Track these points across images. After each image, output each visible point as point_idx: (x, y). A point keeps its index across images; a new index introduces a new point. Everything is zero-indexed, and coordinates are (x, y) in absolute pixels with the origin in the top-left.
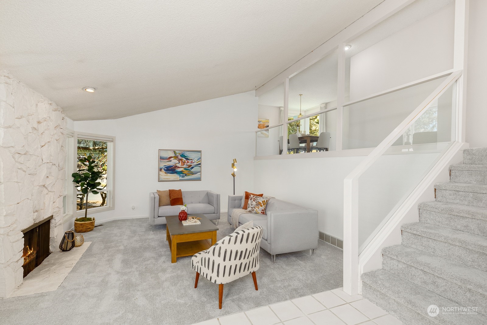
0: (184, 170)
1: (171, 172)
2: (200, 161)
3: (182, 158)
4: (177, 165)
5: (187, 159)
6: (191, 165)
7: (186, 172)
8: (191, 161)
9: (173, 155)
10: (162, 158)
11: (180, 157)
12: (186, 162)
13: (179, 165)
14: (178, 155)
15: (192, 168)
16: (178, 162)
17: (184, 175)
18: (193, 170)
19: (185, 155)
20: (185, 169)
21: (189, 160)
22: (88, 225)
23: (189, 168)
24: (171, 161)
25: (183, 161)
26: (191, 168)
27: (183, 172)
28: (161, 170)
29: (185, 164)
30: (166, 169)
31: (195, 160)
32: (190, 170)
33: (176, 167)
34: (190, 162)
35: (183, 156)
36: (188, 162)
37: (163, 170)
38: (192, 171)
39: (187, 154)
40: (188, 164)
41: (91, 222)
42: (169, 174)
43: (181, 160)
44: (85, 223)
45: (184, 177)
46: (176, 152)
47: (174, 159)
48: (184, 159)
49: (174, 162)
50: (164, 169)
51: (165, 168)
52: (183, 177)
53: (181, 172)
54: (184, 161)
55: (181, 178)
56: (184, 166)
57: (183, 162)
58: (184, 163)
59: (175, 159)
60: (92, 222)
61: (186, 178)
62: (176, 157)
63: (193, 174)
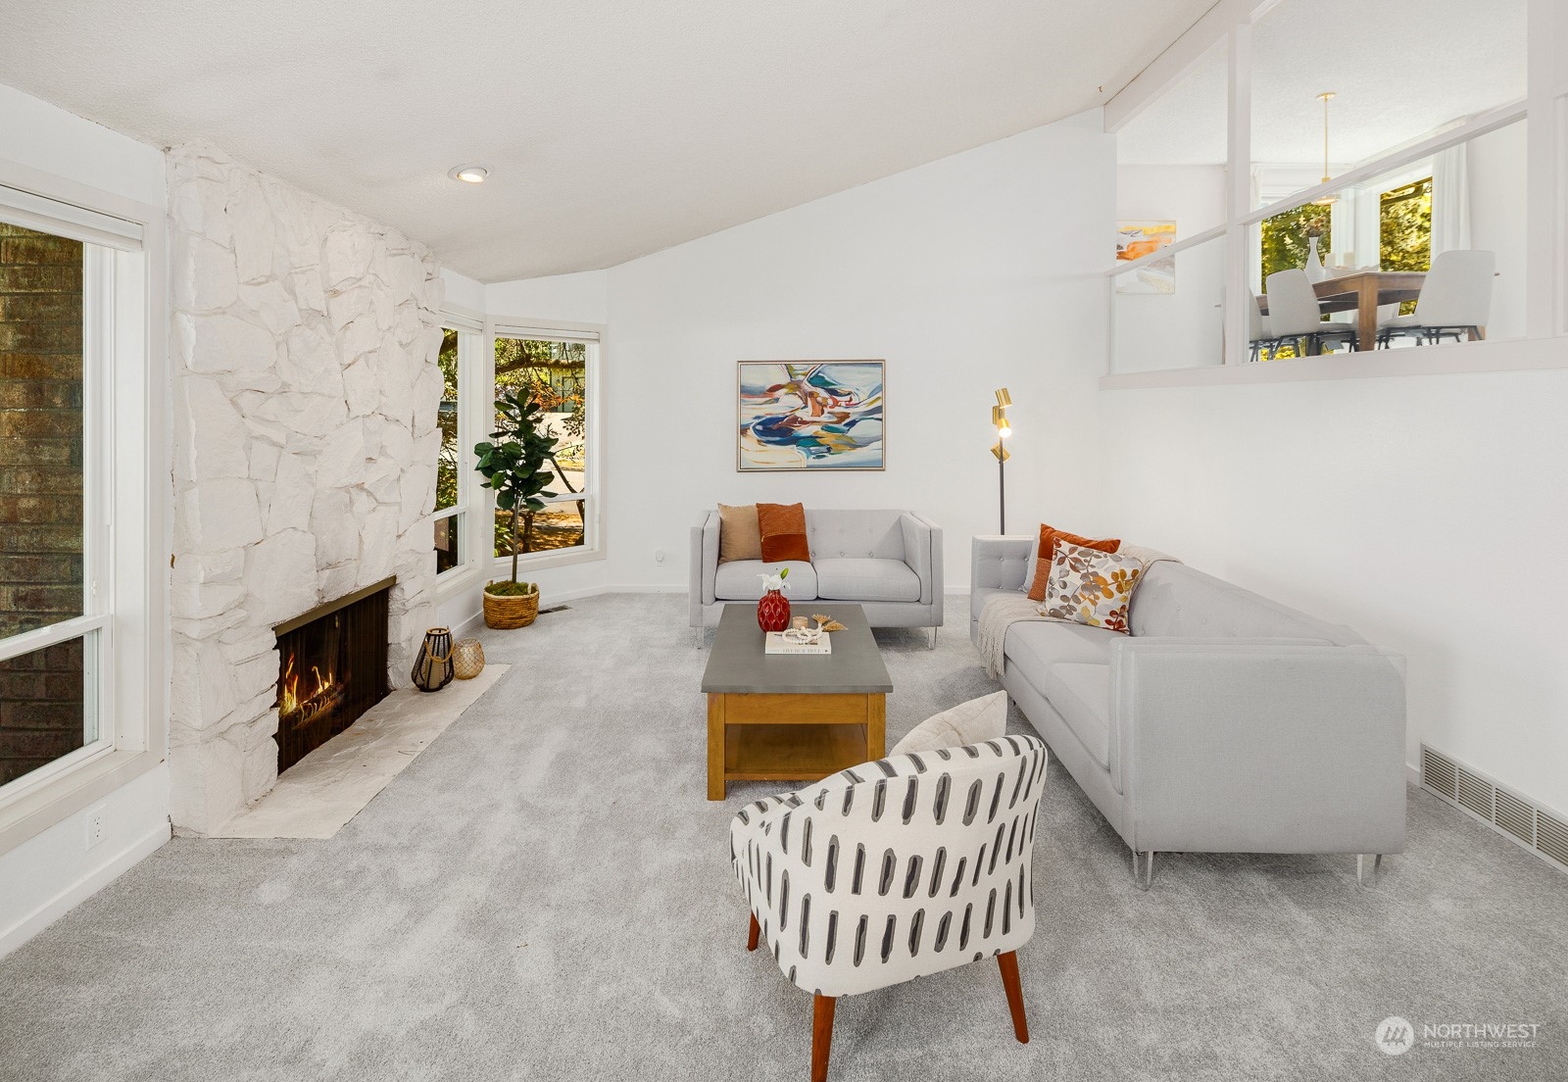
0: (824, 432)
1: (778, 439)
2: (878, 398)
3: (813, 389)
4: (798, 414)
5: (833, 392)
6: (847, 415)
7: (829, 439)
8: (847, 398)
9: (784, 379)
10: (746, 392)
11: (808, 387)
12: (830, 402)
13: (805, 414)
14: (801, 378)
15: (852, 424)
16: (800, 403)
17: (824, 449)
18: (853, 432)
19: (827, 378)
20: (828, 428)
21: (841, 395)
22: (517, 608)
23: (841, 426)
24: (777, 400)
25: (819, 399)
26: (846, 425)
27: (818, 440)
28: (743, 430)
29: (826, 410)
30: (760, 428)
31: (863, 397)
32: (843, 432)
33: (795, 420)
34: (843, 404)
35: (818, 380)
36: (836, 404)
37: (751, 432)
38: (849, 434)
39: (831, 374)
40: (837, 409)
41: (525, 596)
42: (770, 446)
43: (811, 394)
44: (509, 600)
45: (824, 456)
46: (795, 367)
47: (786, 394)
48: (822, 393)
49: (786, 404)
50: (754, 428)
51: (759, 424)
52: (819, 457)
53: (812, 440)
54: (824, 398)
55: (812, 461)
56: (824, 418)
57: (818, 402)
58: (823, 405)
59: (791, 391)
60: (528, 599)
61: (830, 459)
62: (794, 387)
63: (854, 446)
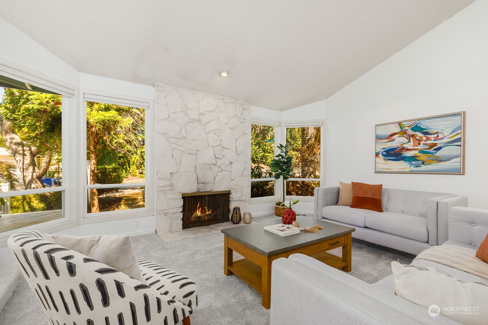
1: (394, 158)
2: (458, 134)
3: (414, 133)
5: (426, 133)
6: (436, 145)
8: (436, 135)
9: (398, 130)
10: (378, 138)
11: (411, 132)
12: (424, 138)
13: (409, 146)
14: (407, 128)
15: (439, 149)
16: (406, 140)
17: (420, 162)
20: (422, 152)
21: (431, 134)
24: (393, 140)
25: (417, 138)
27: (416, 158)
28: (377, 155)
29: (421, 143)
30: (385, 153)
31: (446, 134)
32: (432, 153)
33: (403, 149)
34: (433, 139)
35: (417, 128)
36: (428, 139)
38: (437, 154)
39: (424, 125)
40: (428, 142)
42: (390, 162)
43: (413, 136)
45: (420, 166)
46: (403, 123)
47: (399, 137)
48: (419, 134)
49: (398, 141)
50: (382, 154)
52: (417, 167)
53: (413, 158)
54: (420, 137)
55: (413, 168)
58: (419, 141)
59: (401, 135)
61: (423, 168)
62: (403, 133)
63: (440, 161)
